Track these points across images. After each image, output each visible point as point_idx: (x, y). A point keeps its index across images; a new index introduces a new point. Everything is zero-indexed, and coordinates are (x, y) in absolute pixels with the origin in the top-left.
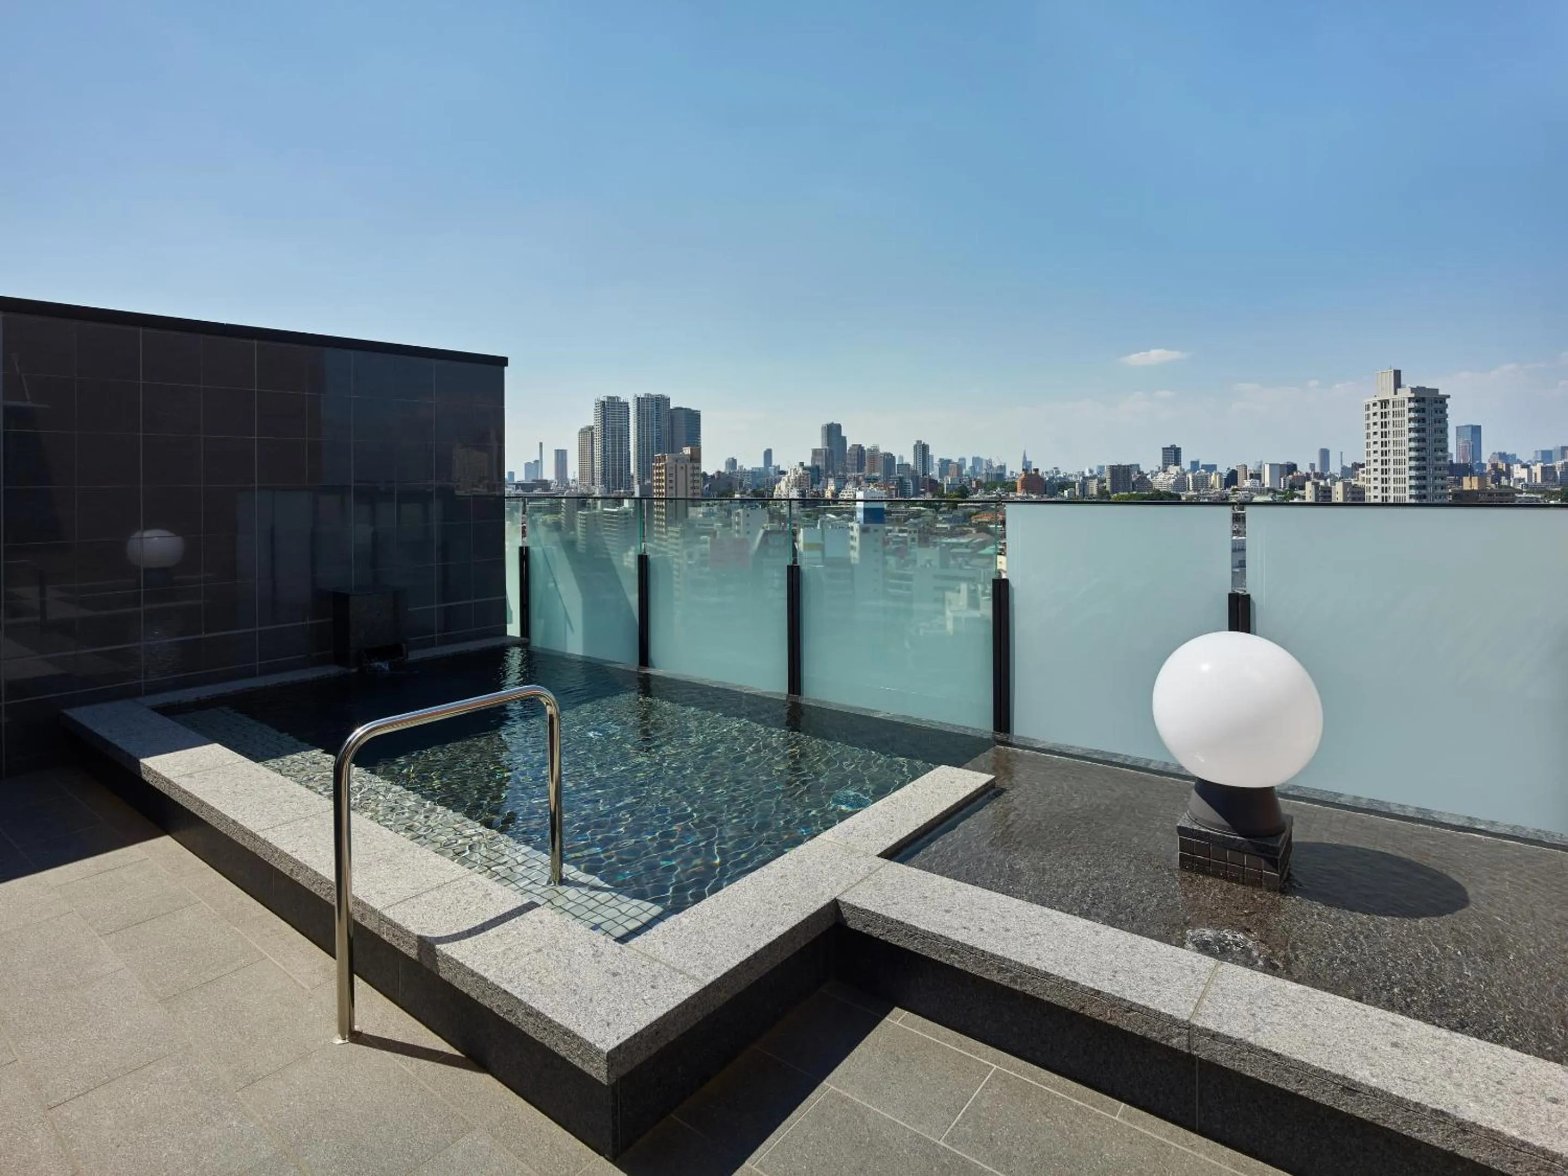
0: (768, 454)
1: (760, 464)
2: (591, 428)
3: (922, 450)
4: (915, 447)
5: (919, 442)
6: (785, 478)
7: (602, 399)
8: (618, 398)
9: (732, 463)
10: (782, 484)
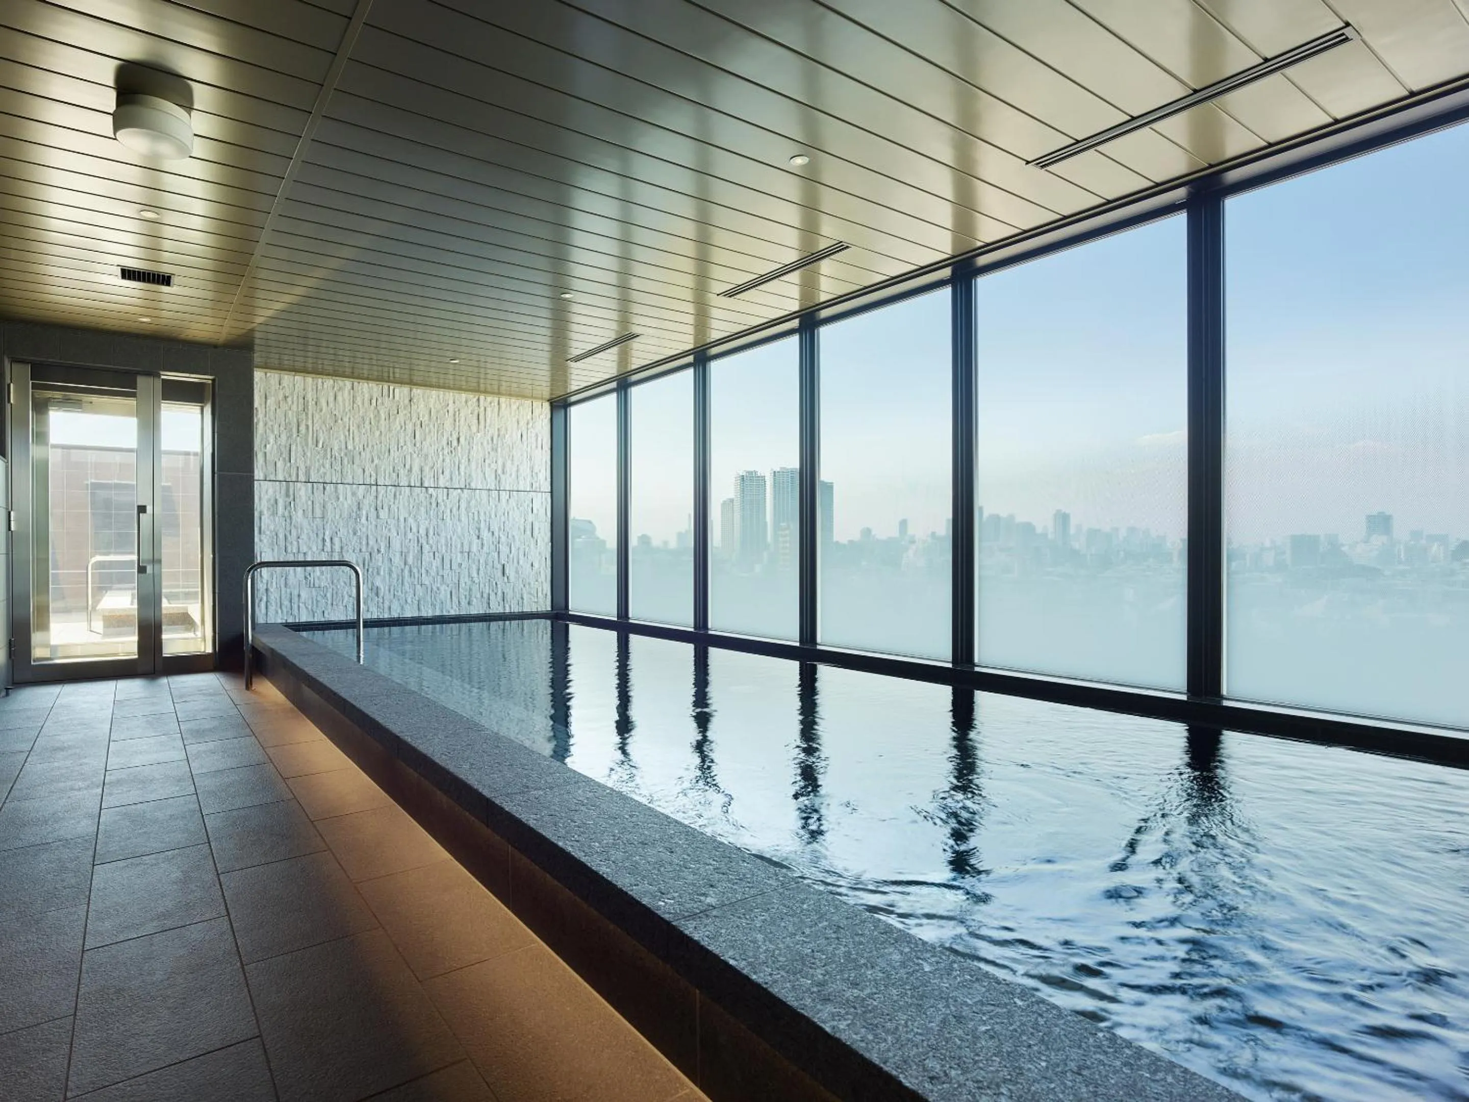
0: (903, 524)
1: (895, 533)
2: (732, 501)
3: (1063, 519)
4: (1055, 515)
5: (1059, 511)
6: (914, 547)
7: (741, 474)
8: (756, 472)
9: (867, 532)
10: (911, 553)
